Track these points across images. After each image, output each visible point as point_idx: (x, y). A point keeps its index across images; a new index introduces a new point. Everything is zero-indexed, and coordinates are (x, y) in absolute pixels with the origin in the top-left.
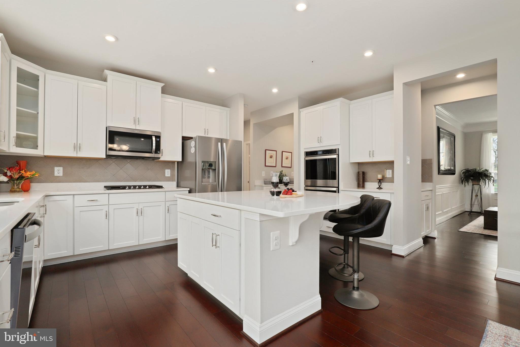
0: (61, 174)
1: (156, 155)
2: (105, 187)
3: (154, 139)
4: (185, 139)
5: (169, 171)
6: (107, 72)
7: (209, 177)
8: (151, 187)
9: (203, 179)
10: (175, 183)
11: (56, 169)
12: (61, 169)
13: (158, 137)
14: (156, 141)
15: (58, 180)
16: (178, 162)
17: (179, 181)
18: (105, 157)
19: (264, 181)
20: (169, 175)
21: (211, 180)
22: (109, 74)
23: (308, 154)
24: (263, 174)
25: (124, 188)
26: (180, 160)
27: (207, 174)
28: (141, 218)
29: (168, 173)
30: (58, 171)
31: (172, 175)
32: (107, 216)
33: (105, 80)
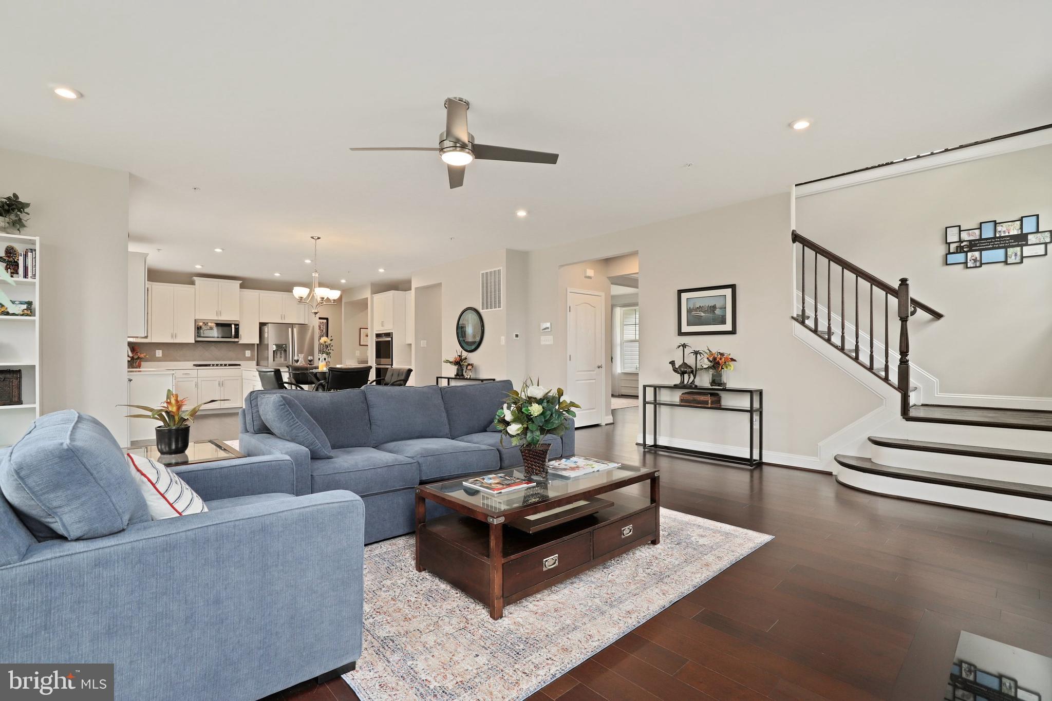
0: (161, 355)
1: (236, 340)
2: (194, 365)
3: (233, 326)
4: (262, 325)
5: (249, 351)
6: (195, 278)
7: (281, 357)
8: (230, 365)
9: (276, 359)
10: (255, 362)
11: (157, 351)
12: (161, 351)
13: (237, 325)
14: (235, 328)
15: (159, 360)
16: (258, 344)
17: (259, 359)
18: (194, 342)
19: (358, 361)
20: (249, 356)
21: (283, 359)
22: (197, 280)
23: (378, 336)
24: (358, 353)
25: (209, 365)
26: (258, 343)
27: (279, 354)
28: (222, 388)
29: (248, 353)
30: (159, 353)
31: (252, 355)
32: (196, 385)
33: (193, 283)
